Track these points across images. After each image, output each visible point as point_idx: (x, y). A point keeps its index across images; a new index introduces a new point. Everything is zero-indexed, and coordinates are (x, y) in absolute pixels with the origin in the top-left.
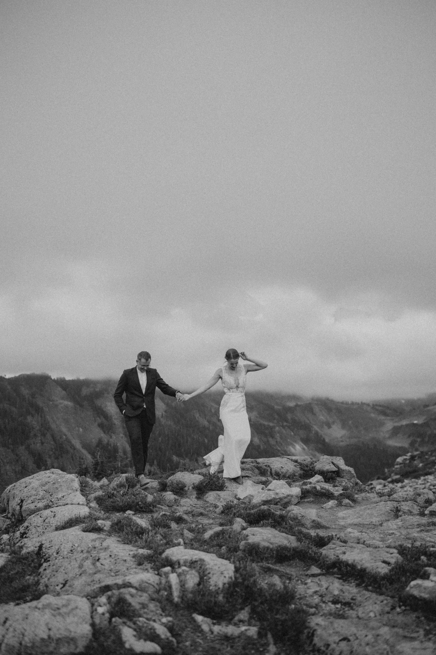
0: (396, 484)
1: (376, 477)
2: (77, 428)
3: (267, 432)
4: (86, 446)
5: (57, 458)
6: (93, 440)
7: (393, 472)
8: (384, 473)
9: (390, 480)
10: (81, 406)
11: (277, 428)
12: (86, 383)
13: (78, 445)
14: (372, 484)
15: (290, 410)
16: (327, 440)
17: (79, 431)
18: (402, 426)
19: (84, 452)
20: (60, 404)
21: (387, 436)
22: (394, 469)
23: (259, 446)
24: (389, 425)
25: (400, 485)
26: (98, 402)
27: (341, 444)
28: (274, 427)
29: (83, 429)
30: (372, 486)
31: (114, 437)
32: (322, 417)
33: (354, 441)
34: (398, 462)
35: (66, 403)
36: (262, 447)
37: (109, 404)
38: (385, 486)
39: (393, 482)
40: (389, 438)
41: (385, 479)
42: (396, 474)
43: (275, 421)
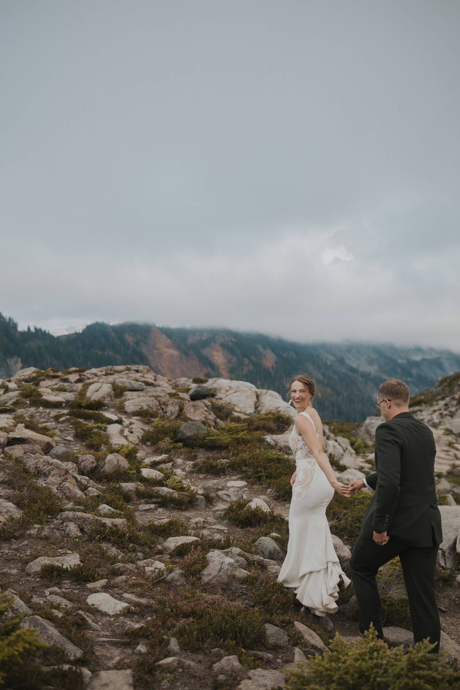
12: (192, 332)
20: (166, 352)
26: (205, 352)
35: (171, 351)
37: (215, 353)
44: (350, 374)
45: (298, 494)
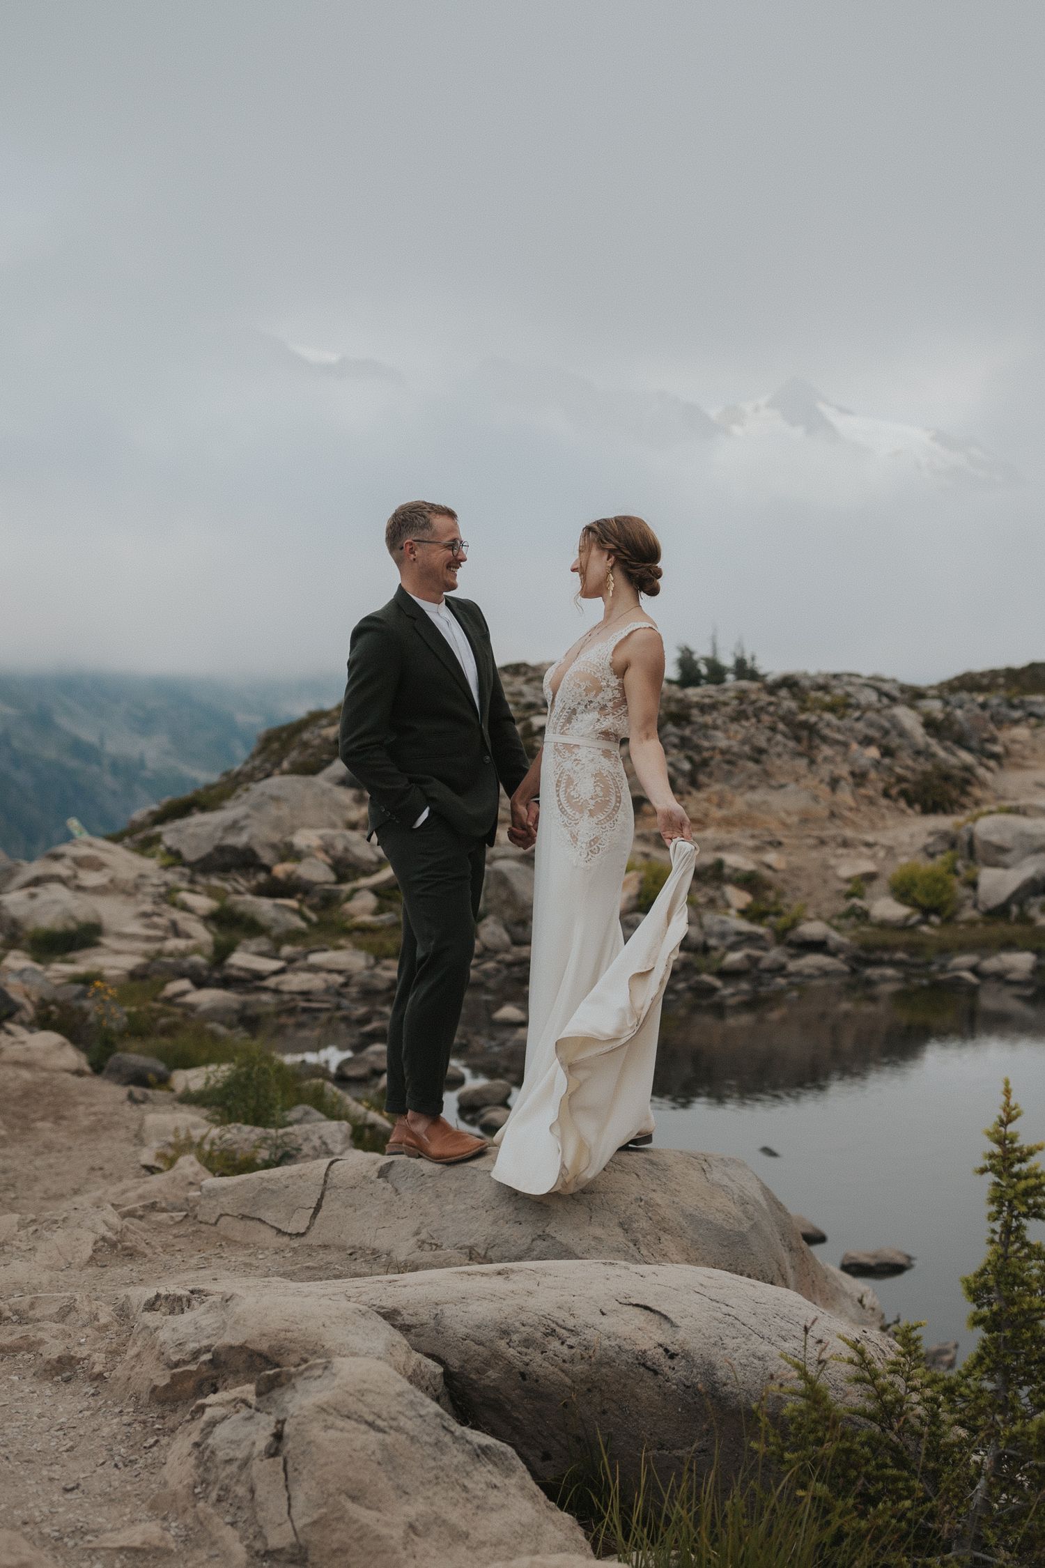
44: (73, 763)
45: (590, 843)
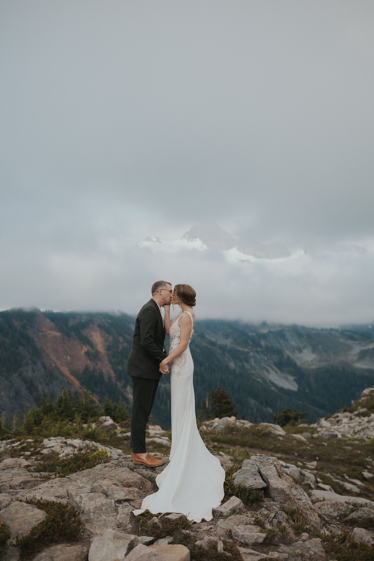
0: (362, 418)
1: (343, 409)
2: (65, 357)
3: (242, 357)
4: (73, 373)
5: (47, 384)
6: (80, 368)
7: (359, 404)
8: (349, 405)
9: (356, 413)
10: (69, 336)
11: (251, 354)
12: (73, 316)
13: (66, 371)
14: (338, 416)
15: (264, 336)
16: (298, 364)
17: (67, 359)
18: (369, 350)
19: (72, 378)
20: (50, 334)
21: (355, 359)
22: (360, 401)
23: (235, 371)
24: (357, 349)
25: (366, 419)
26: (84, 332)
27: (313, 367)
28: (248, 353)
29: (70, 357)
30: (338, 419)
31: (99, 364)
32: (293, 343)
33: (323, 364)
34: (365, 394)
35: (54, 333)
36: (237, 371)
37: (94, 334)
38: (351, 419)
39: (359, 415)
40: (358, 361)
41: (351, 412)
42: (363, 407)
43: (250, 347)
44: (210, 347)
45: (178, 373)
